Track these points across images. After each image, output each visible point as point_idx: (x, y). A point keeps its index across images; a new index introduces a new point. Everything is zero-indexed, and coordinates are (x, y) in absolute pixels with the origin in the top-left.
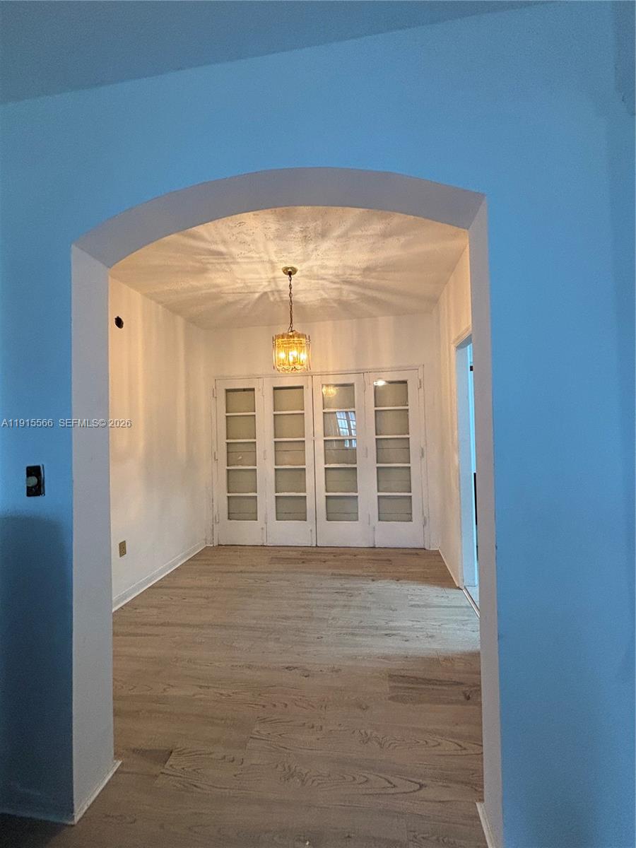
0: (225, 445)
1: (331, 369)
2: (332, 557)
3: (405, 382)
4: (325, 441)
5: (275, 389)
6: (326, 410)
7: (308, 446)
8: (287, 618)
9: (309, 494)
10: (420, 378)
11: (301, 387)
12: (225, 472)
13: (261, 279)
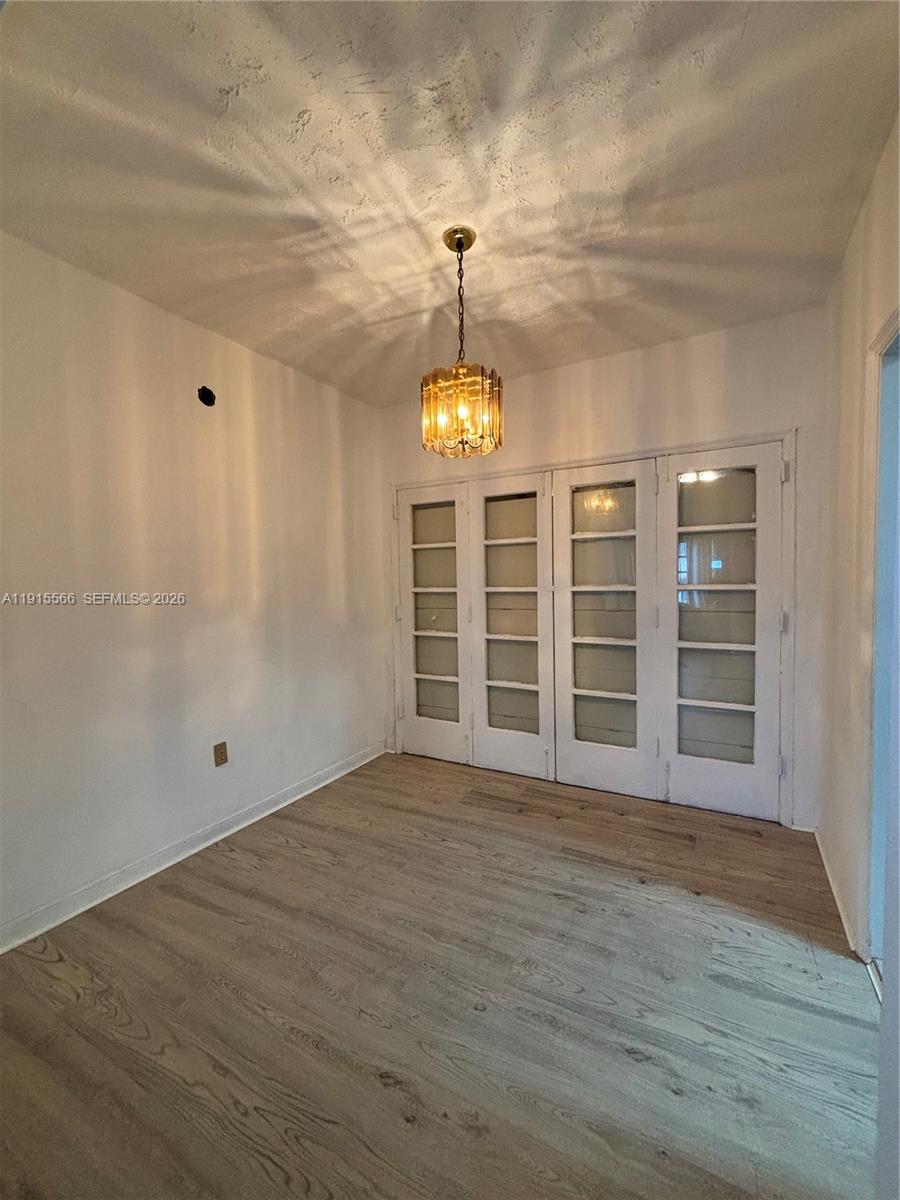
0: (411, 598)
1: (588, 455)
2: (576, 809)
3: (751, 471)
4: (574, 593)
5: (489, 500)
6: (578, 536)
7: (543, 601)
8: (437, 933)
9: (543, 687)
10: (786, 459)
11: (533, 495)
12: (411, 640)
13: (414, 275)
